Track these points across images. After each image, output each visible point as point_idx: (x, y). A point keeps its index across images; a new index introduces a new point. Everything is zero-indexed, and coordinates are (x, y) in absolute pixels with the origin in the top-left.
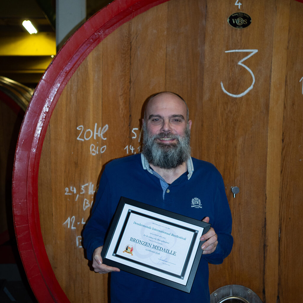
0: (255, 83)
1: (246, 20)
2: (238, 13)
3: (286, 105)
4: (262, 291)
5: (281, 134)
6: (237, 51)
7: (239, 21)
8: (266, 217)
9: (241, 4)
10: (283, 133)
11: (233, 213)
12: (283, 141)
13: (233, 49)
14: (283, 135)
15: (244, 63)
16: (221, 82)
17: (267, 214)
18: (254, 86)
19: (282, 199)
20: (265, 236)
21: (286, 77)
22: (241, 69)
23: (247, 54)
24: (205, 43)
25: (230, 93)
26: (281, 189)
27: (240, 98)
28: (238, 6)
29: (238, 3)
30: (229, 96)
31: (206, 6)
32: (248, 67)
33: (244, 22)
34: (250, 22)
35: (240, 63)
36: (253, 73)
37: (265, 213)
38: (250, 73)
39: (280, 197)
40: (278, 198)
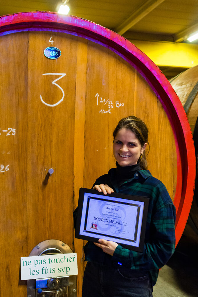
0: (64, 97)
1: (57, 53)
2: (51, 48)
3: (86, 112)
4: (72, 243)
5: (84, 132)
6: (51, 74)
7: (52, 53)
8: (74, 191)
9: (53, 41)
10: (85, 132)
11: (51, 188)
12: (85, 137)
13: (48, 73)
14: (85, 133)
15: (56, 82)
16: (41, 95)
17: (75, 188)
18: (64, 99)
19: (85, 177)
20: (74, 204)
21: (86, 94)
22: (54, 87)
23: (58, 76)
24: (28, 67)
25: (47, 103)
26: (84, 170)
27: (54, 107)
28: (51, 42)
29: (51, 40)
30: (46, 105)
31: (28, 42)
32: (60, 85)
33: (56, 54)
34: (60, 54)
35: (53, 83)
36: (63, 90)
37: (74, 188)
38: (61, 90)
39: (84, 176)
40: (83, 176)
